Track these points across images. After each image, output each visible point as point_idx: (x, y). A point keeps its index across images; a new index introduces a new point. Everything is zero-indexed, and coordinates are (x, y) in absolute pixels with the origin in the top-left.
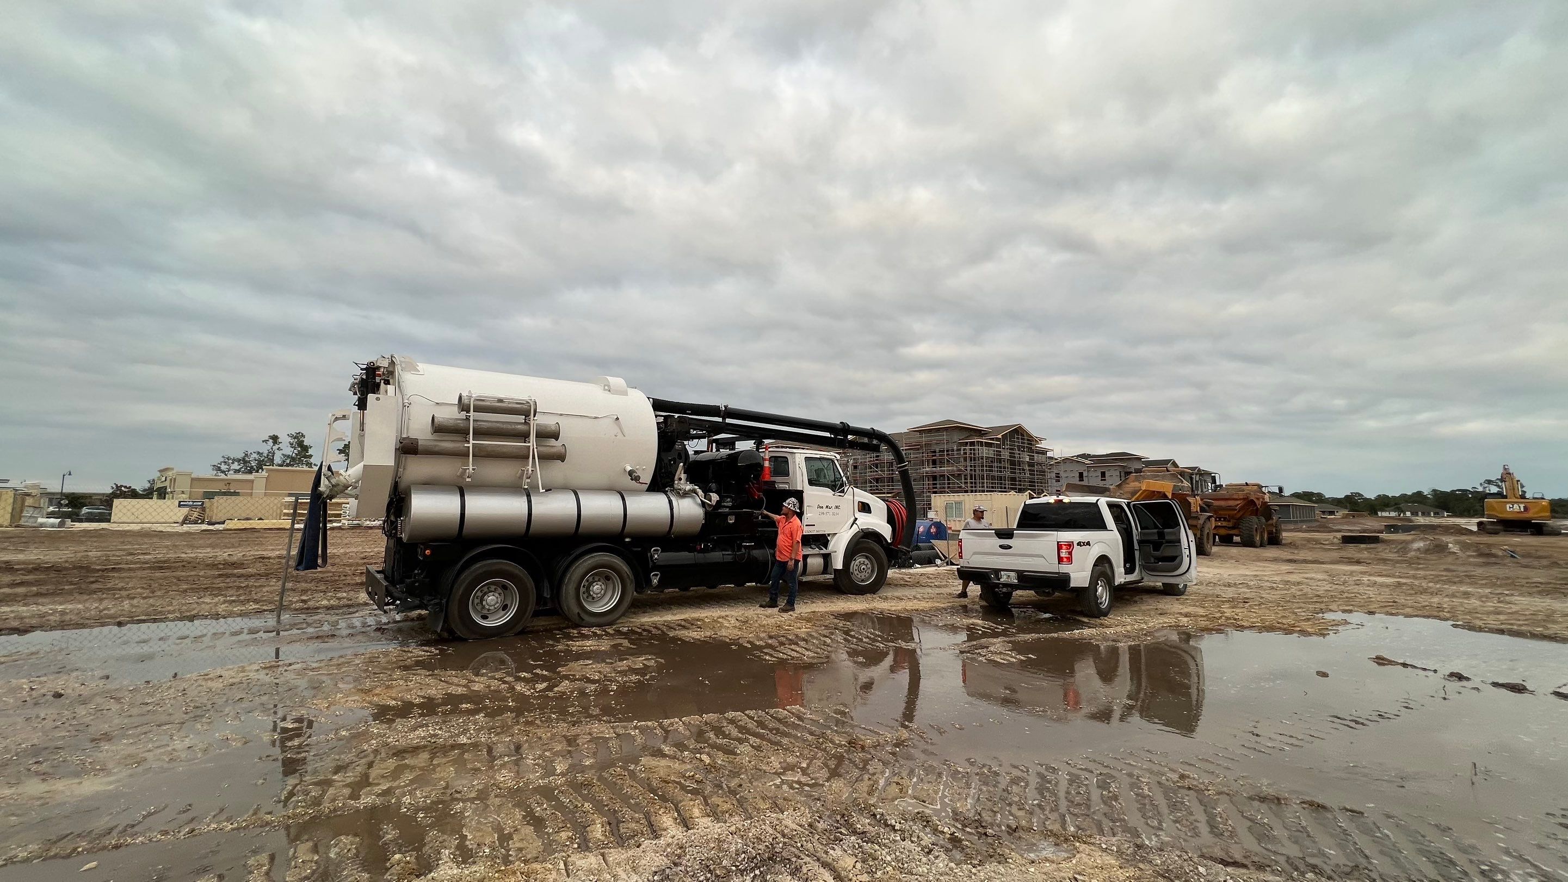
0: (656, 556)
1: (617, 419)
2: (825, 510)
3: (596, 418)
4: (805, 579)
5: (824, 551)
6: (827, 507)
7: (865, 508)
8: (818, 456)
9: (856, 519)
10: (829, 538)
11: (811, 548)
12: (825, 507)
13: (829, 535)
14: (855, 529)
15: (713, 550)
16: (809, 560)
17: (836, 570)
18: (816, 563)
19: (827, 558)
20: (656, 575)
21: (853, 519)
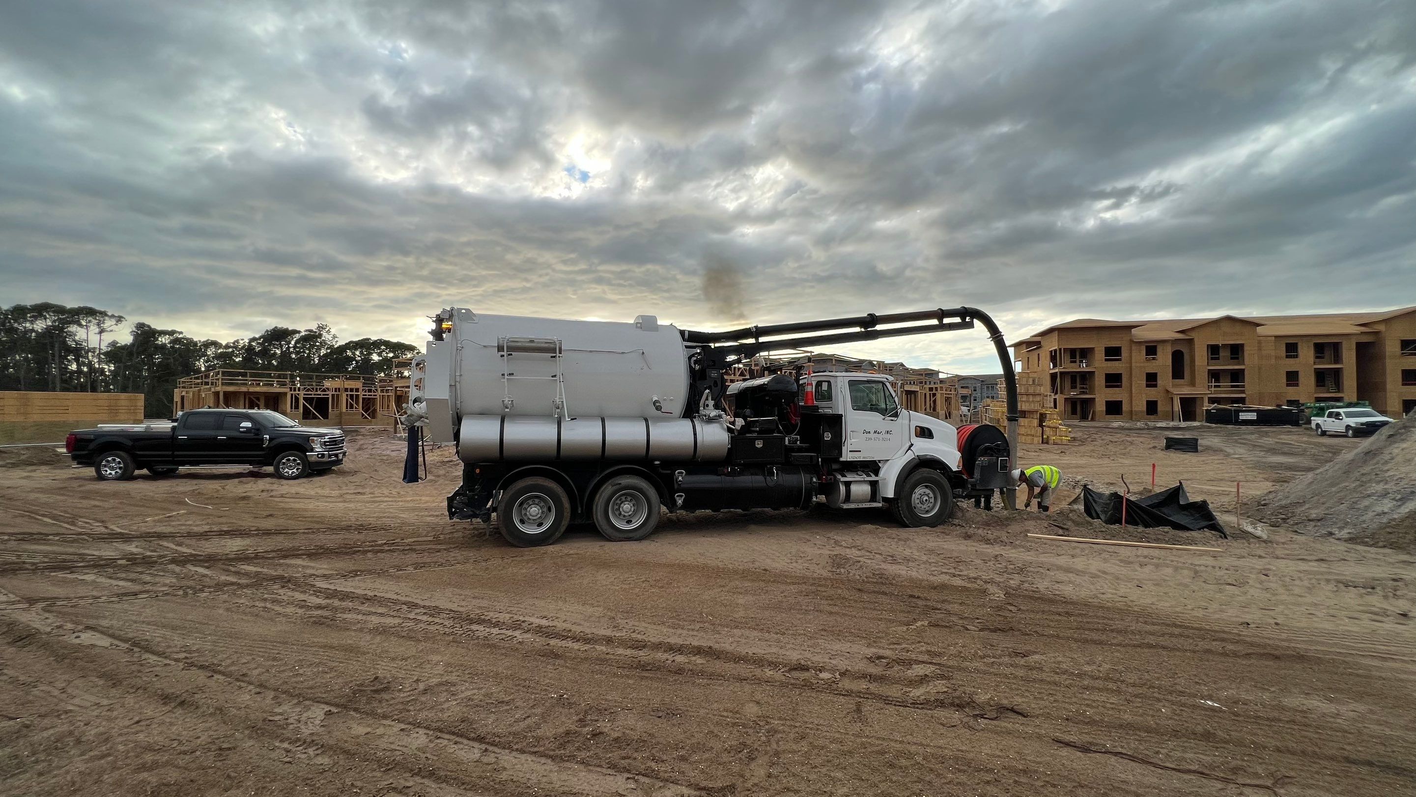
0: (680, 478)
1: (643, 353)
2: (872, 435)
3: (623, 353)
4: (845, 506)
5: (873, 478)
6: (875, 432)
7: (925, 433)
8: (865, 379)
9: (912, 445)
10: (880, 465)
11: (857, 474)
12: (872, 432)
13: (879, 461)
14: (910, 456)
15: (740, 474)
16: (853, 488)
17: (885, 500)
18: (860, 490)
19: (874, 485)
20: (681, 496)
21: (908, 444)
